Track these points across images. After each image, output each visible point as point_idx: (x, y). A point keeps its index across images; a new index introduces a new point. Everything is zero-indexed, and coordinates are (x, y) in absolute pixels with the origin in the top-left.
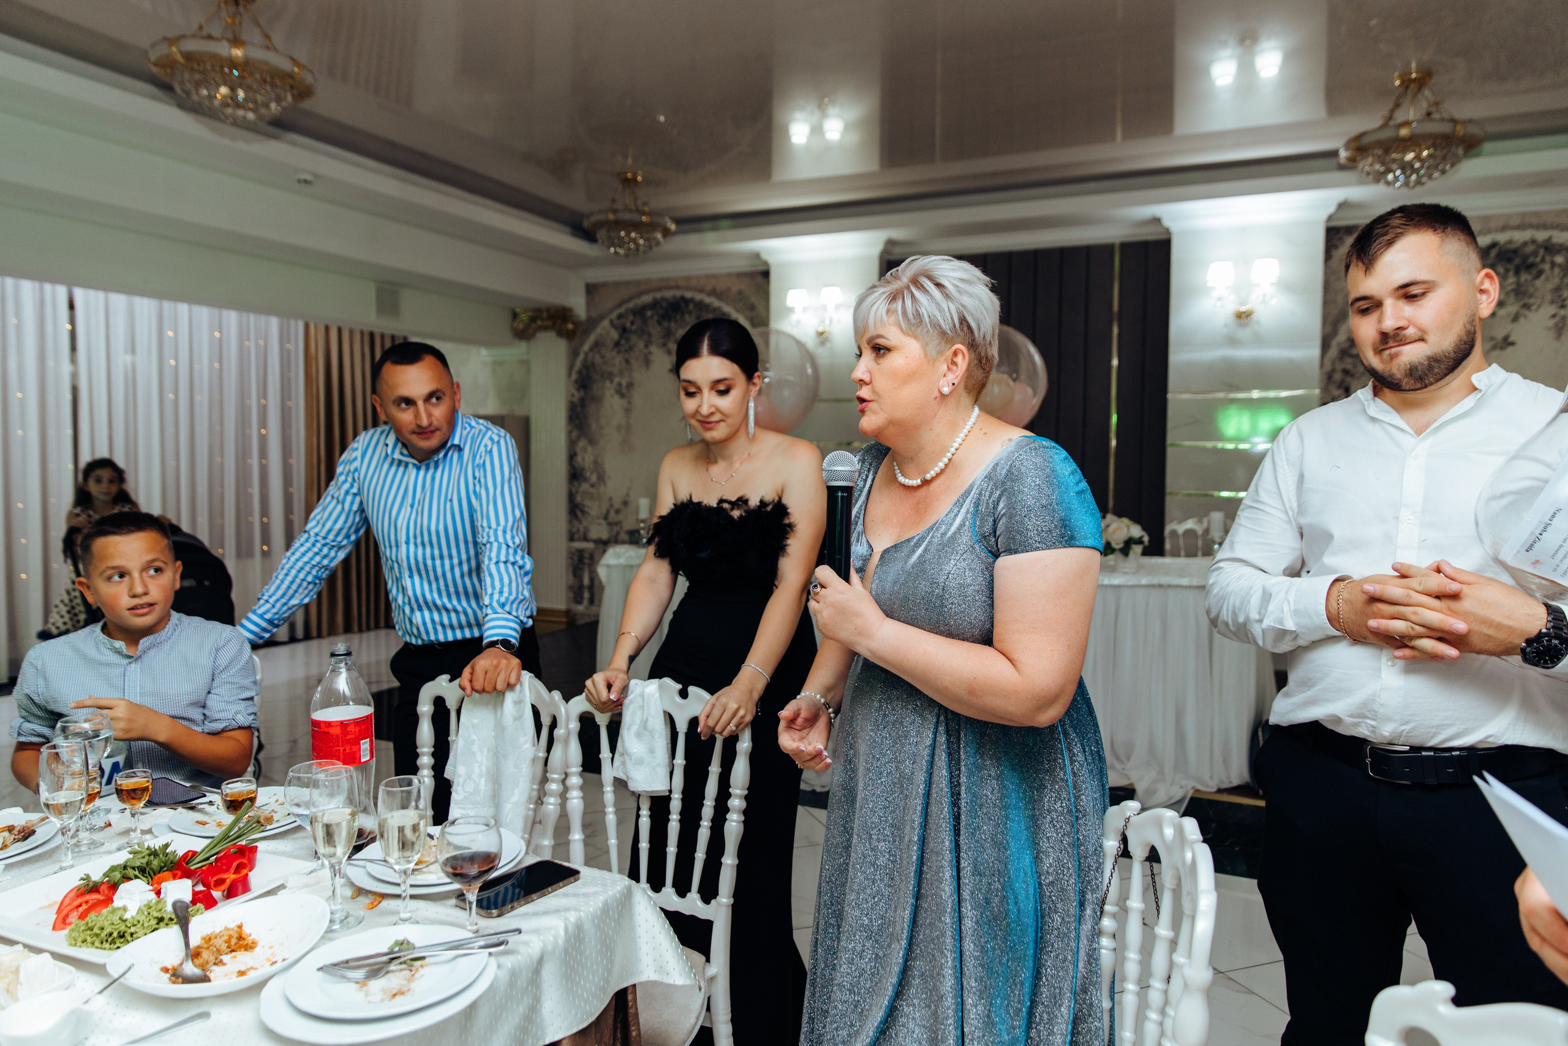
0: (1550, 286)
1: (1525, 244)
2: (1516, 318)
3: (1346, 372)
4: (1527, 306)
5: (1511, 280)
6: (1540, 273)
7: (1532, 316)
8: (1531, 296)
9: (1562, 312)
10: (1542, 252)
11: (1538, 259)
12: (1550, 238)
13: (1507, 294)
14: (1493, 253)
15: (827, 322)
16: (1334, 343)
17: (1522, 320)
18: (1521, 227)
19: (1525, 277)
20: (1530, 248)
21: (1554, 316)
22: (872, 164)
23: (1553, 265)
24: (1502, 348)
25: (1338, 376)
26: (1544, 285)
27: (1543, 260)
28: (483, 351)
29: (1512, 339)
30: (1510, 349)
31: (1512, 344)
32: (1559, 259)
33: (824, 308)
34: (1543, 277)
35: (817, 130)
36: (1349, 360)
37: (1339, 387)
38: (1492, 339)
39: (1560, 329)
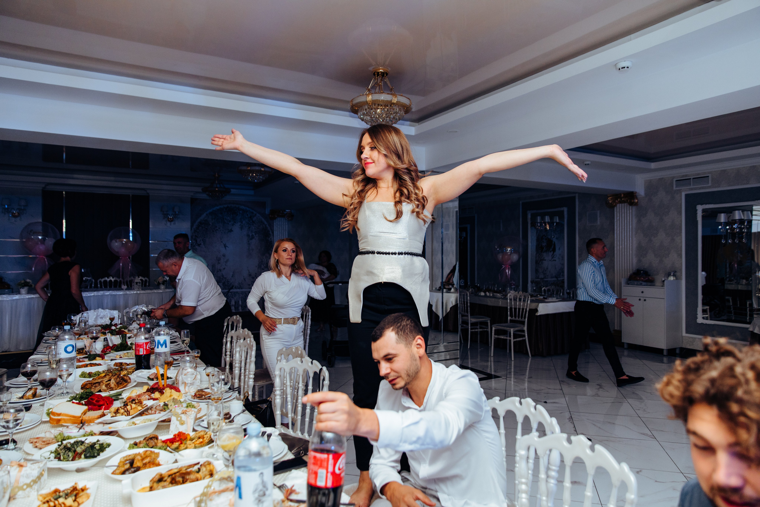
0: (239, 218)
2: (233, 225)
4: (235, 222)
5: (232, 216)
7: (236, 224)
8: (236, 220)
9: (242, 224)
10: (237, 210)
13: (231, 219)
19: (234, 215)
20: (235, 209)
21: (240, 225)
24: (231, 232)
27: (237, 212)
31: (233, 231)
32: (241, 212)
34: (238, 216)
38: (229, 230)
39: (241, 228)
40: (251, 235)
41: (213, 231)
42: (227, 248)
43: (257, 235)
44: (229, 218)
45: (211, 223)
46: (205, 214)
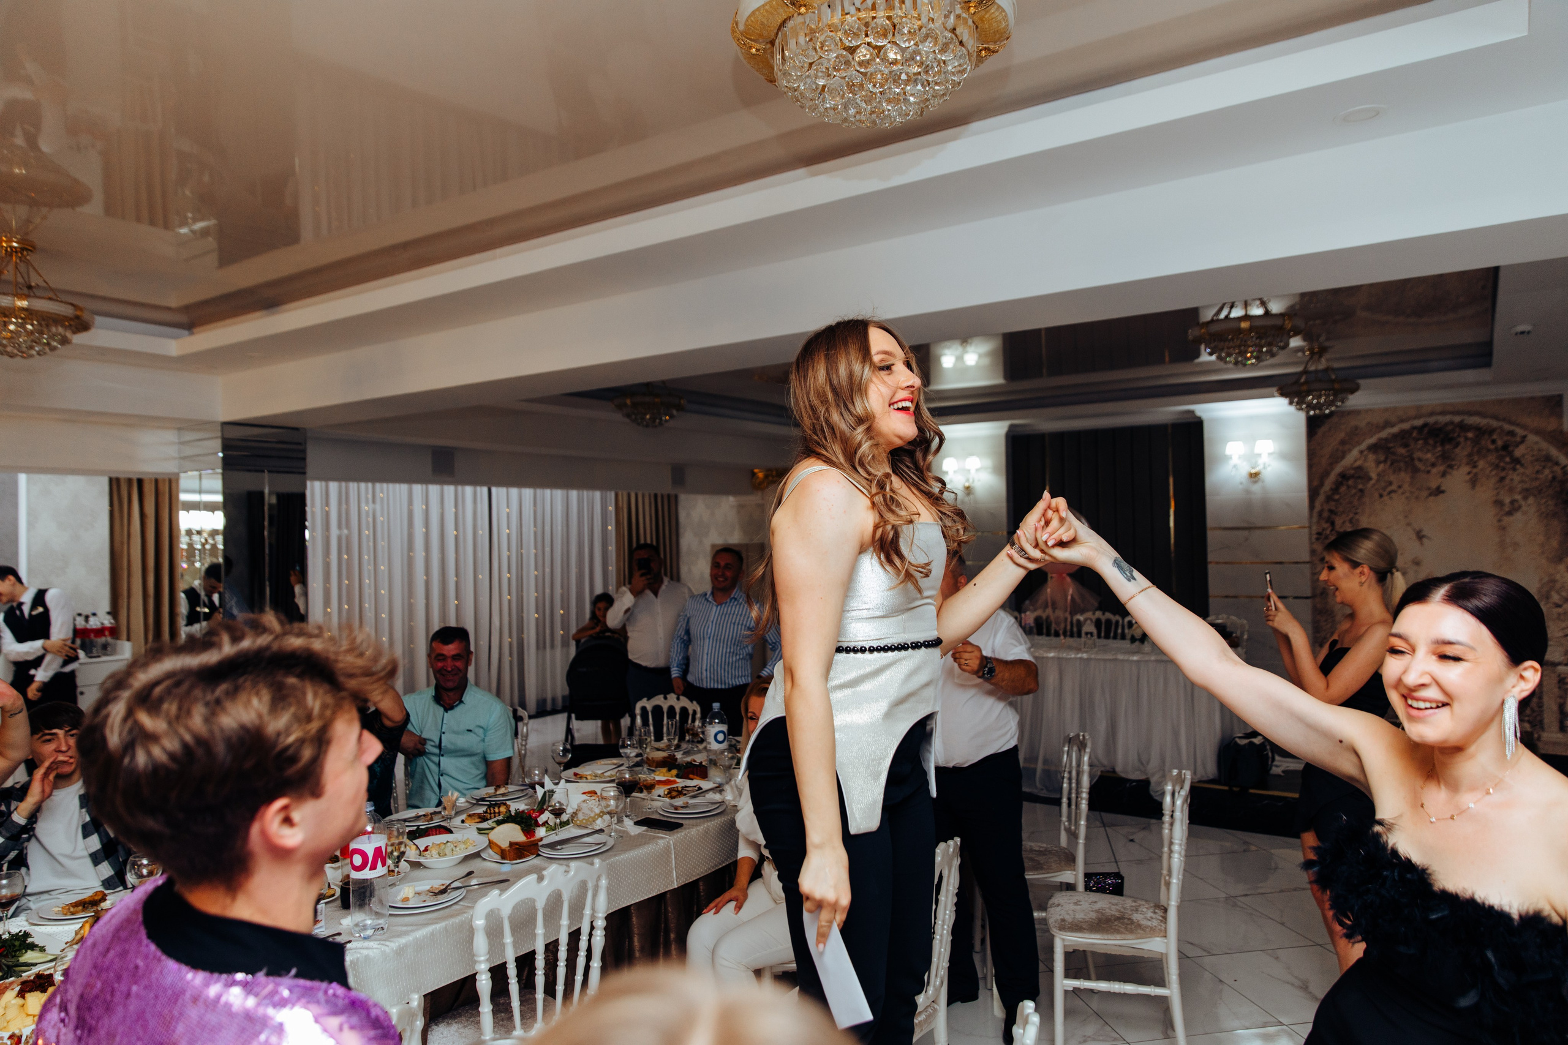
0: (1465, 453)
1: (1446, 424)
2: (1444, 474)
3: (1331, 511)
4: (1451, 467)
5: (1439, 449)
6: (1457, 445)
7: (1455, 472)
8: (1453, 460)
9: (1475, 470)
10: (1457, 430)
11: (1456, 435)
12: (1462, 421)
13: (1437, 458)
14: (1426, 430)
15: (971, 481)
16: (1322, 491)
17: (1448, 477)
18: (1443, 413)
19: (1448, 447)
20: (1450, 428)
21: (1469, 473)
22: (998, 380)
23: (1466, 439)
24: (1436, 495)
25: (1325, 514)
26: (1462, 452)
27: (1459, 436)
28: (731, 499)
29: (1443, 488)
30: (1442, 495)
31: (1443, 492)
32: (1470, 435)
33: (969, 471)
34: (1459, 447)
35: (960, 358)
36: (1334, 503)
37: (1327, 522)
38: (1429, 489)
39: (1474, 482)
40: (1507, 500)
41: (1381, 496)
42: (1425, 540)
43: (1531, 500)
44: (1429, 456)
45: (1374, 475)
46: (1355, 452)
